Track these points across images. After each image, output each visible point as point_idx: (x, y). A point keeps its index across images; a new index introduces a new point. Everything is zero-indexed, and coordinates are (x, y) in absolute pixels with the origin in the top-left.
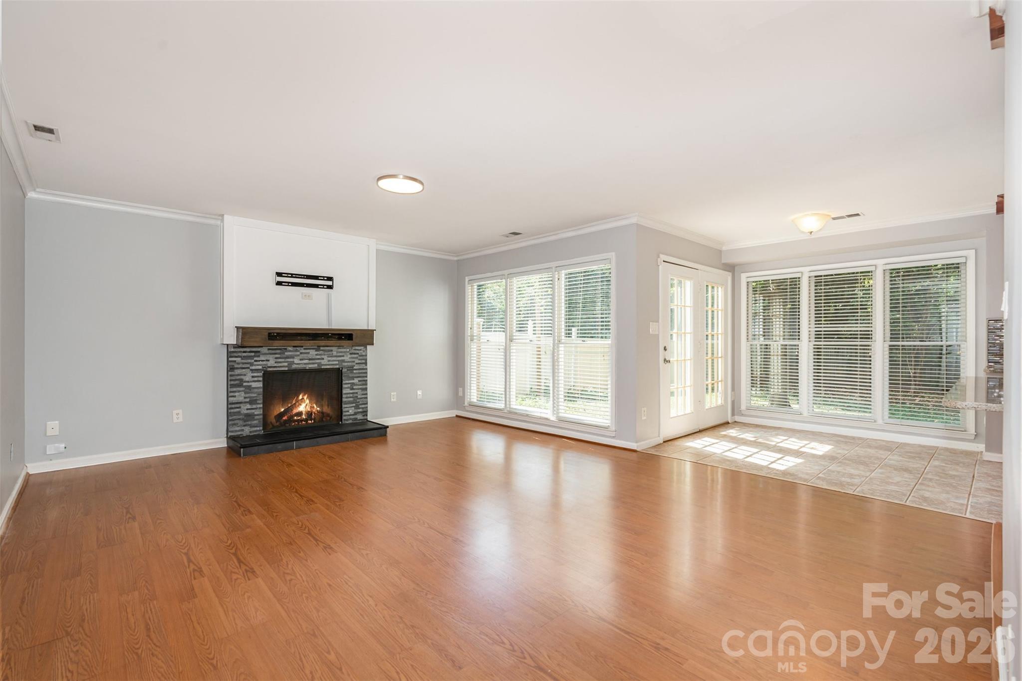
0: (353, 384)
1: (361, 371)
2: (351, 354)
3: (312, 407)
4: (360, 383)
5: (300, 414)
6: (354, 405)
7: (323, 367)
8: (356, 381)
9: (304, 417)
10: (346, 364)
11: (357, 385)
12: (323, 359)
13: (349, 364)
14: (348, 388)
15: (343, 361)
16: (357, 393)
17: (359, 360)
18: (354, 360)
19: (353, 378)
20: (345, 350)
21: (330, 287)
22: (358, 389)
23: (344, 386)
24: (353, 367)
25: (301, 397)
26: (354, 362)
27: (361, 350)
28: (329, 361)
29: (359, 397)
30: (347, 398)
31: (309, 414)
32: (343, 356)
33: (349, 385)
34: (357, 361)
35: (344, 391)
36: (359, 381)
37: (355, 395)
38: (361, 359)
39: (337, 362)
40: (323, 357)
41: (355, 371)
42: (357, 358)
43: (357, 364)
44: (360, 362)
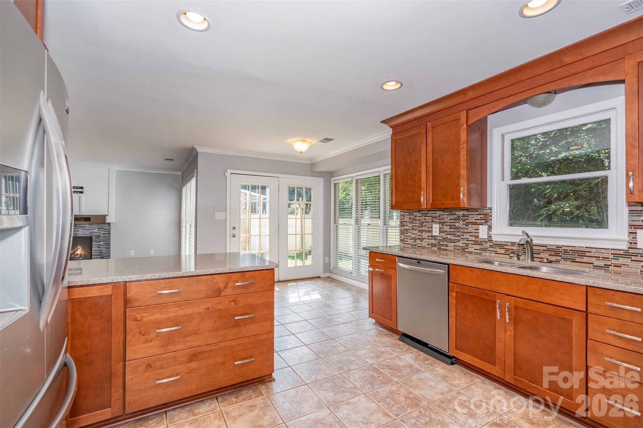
0: (100, 245)
1: (105, 238)
2: (98, 228)
3: (82, 252)
4: (104, 244)
5: (77, 255)
6: (100, 256)
7: (78, 236)
8: (102, 243)
9: (79, 256)
10: (95, 234)
11: (102, 246)
12: (79, 231)
13: (96, 234)
14: (96, 247)
15: (93, 232)
16: (102, 250)
17: (104, 232)
18: (100, 232)
19: (99, 242)
20: (94, 226)
21: (82, 192)
22: (104, 248)
23: (93, 246)
24: (99, 236)
25: (78, 247)
26: (100, 233)
27: (105, 226)
28: (83, 232)
29: (103, 252)
30: (95, 252)
31: (81, 255)
32: (93, 230)
33: (97, 246)
34: (103, 232)
35: (93, 249)
36: (104, 243)
37: (101, 251)
38: (106, 231)
39: (89, 233)
40: (78, 230)
41: (101, 238)
42: (102, 231)
43: (102, 234)
44: (105, 233)
